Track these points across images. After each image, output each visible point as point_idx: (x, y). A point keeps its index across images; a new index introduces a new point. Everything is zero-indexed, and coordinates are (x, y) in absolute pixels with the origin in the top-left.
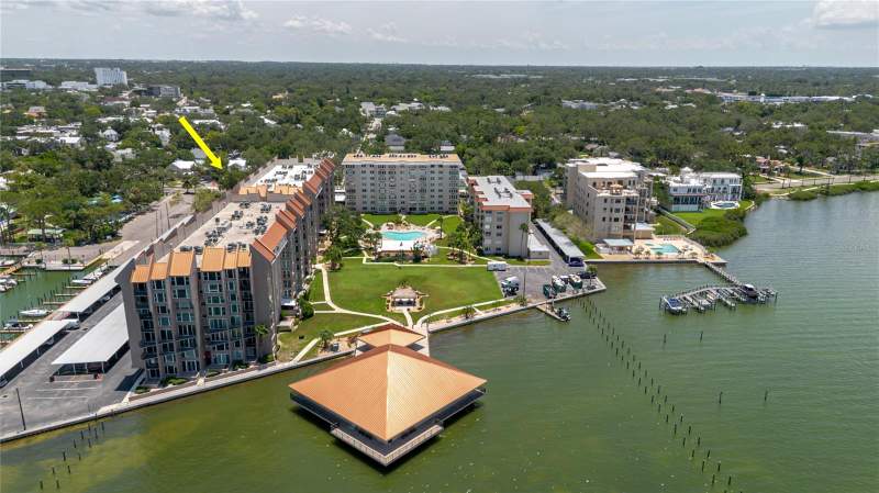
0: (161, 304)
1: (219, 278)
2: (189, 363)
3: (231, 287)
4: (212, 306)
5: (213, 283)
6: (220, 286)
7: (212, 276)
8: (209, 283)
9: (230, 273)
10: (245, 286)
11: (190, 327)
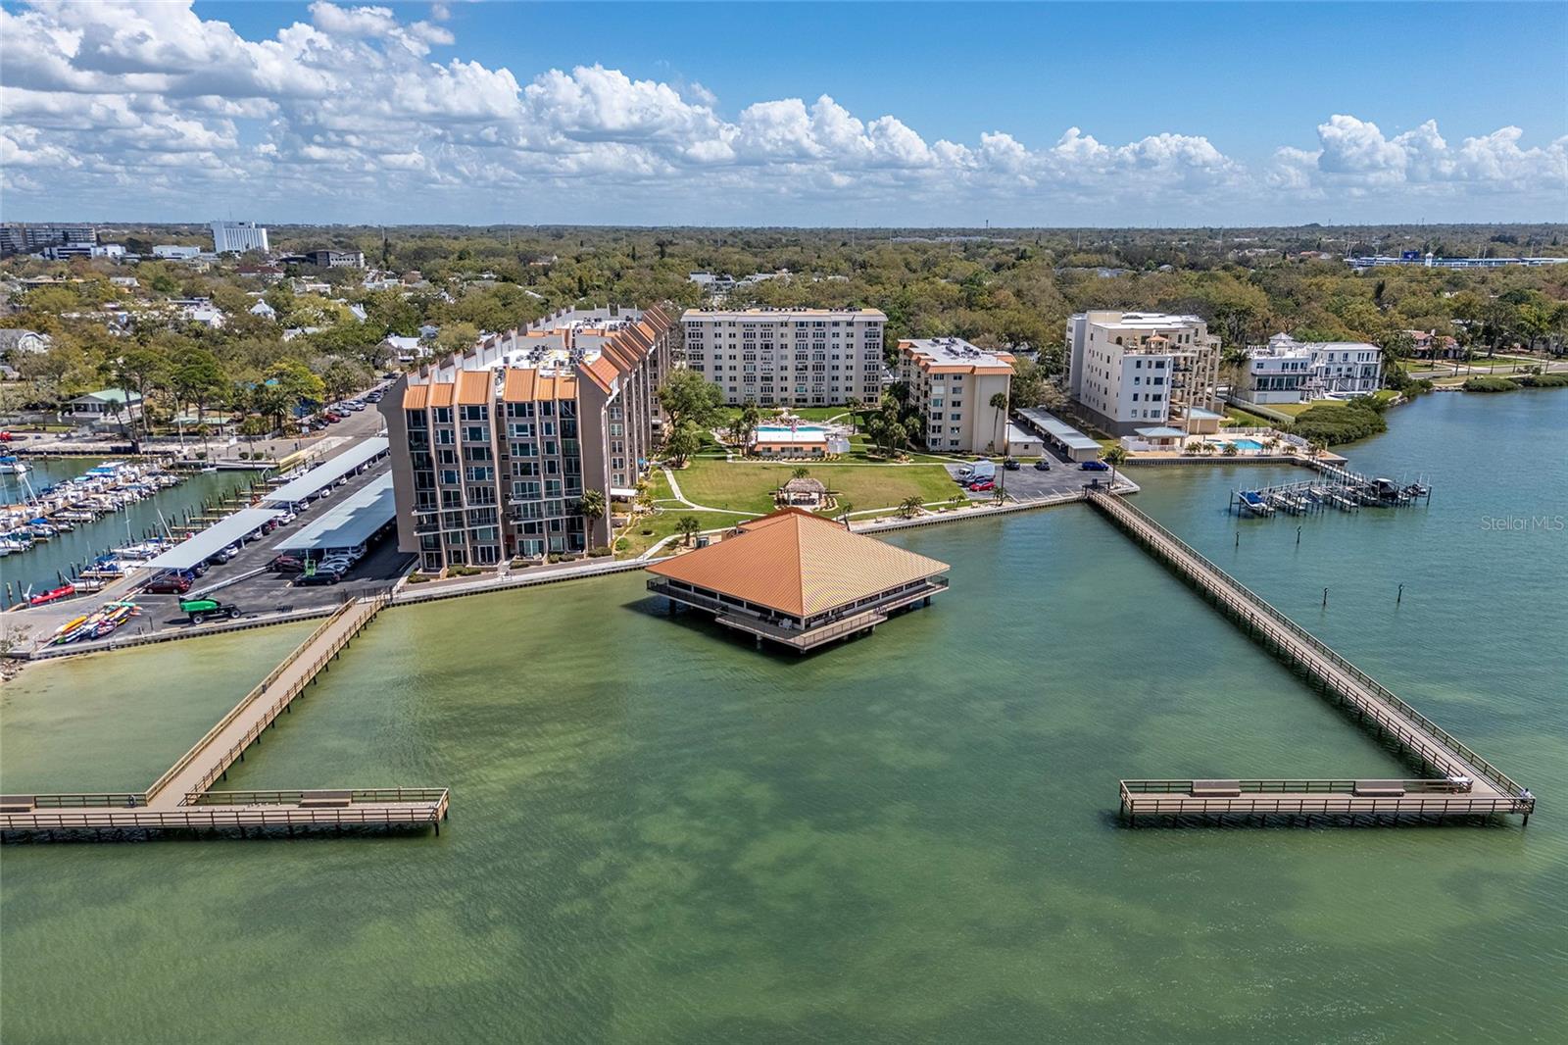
0: (445, 447)
1: (532, 414)
2: (483, 549)
3: (549, 432)
4: (518, 459)
5: (522, 421)
6: (533, 427)
7: (521, 409)
8: (517, 421)
9: (547, 407)
10: (569, 431)
11: (485, 489)
